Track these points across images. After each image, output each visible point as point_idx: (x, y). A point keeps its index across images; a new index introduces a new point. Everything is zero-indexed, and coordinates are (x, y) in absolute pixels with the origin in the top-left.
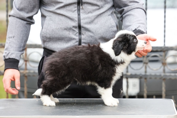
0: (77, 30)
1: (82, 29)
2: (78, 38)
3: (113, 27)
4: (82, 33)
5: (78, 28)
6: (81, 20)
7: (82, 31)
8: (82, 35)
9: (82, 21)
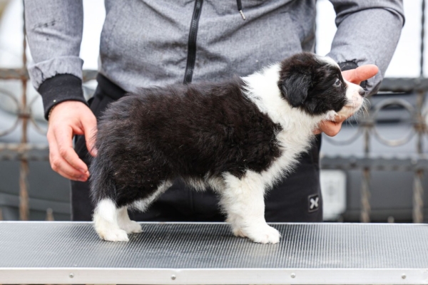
0: (184, 52)
1: (198, 52)
2: (184, 75)
3: (290, 49)
4: (197, 61)
5: (187, 47)
6: (199, 29)
7: (197, 57)
8: (196, 68)
9: (200, 32)
